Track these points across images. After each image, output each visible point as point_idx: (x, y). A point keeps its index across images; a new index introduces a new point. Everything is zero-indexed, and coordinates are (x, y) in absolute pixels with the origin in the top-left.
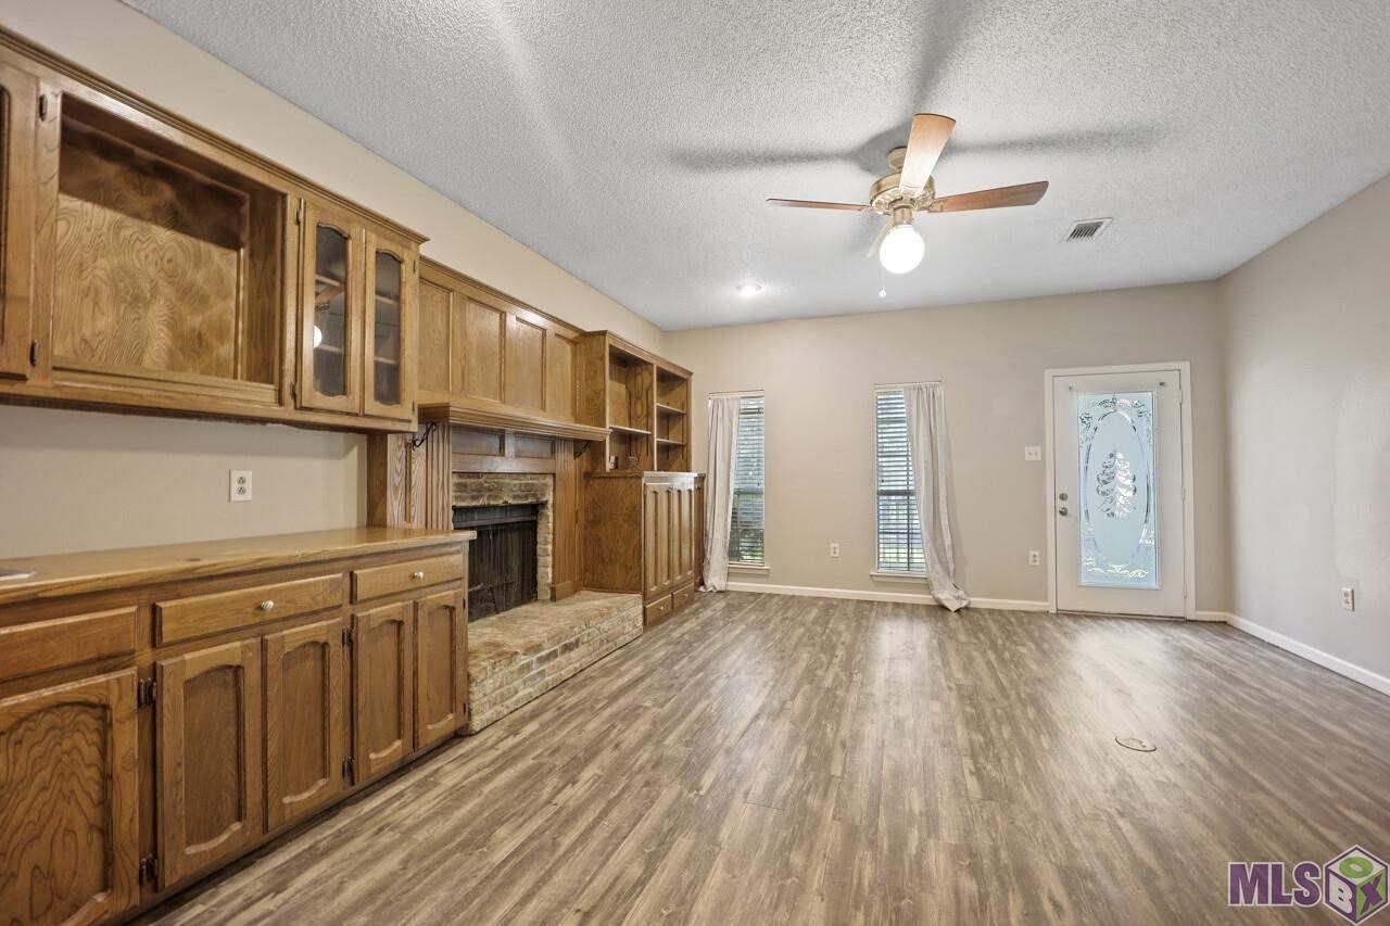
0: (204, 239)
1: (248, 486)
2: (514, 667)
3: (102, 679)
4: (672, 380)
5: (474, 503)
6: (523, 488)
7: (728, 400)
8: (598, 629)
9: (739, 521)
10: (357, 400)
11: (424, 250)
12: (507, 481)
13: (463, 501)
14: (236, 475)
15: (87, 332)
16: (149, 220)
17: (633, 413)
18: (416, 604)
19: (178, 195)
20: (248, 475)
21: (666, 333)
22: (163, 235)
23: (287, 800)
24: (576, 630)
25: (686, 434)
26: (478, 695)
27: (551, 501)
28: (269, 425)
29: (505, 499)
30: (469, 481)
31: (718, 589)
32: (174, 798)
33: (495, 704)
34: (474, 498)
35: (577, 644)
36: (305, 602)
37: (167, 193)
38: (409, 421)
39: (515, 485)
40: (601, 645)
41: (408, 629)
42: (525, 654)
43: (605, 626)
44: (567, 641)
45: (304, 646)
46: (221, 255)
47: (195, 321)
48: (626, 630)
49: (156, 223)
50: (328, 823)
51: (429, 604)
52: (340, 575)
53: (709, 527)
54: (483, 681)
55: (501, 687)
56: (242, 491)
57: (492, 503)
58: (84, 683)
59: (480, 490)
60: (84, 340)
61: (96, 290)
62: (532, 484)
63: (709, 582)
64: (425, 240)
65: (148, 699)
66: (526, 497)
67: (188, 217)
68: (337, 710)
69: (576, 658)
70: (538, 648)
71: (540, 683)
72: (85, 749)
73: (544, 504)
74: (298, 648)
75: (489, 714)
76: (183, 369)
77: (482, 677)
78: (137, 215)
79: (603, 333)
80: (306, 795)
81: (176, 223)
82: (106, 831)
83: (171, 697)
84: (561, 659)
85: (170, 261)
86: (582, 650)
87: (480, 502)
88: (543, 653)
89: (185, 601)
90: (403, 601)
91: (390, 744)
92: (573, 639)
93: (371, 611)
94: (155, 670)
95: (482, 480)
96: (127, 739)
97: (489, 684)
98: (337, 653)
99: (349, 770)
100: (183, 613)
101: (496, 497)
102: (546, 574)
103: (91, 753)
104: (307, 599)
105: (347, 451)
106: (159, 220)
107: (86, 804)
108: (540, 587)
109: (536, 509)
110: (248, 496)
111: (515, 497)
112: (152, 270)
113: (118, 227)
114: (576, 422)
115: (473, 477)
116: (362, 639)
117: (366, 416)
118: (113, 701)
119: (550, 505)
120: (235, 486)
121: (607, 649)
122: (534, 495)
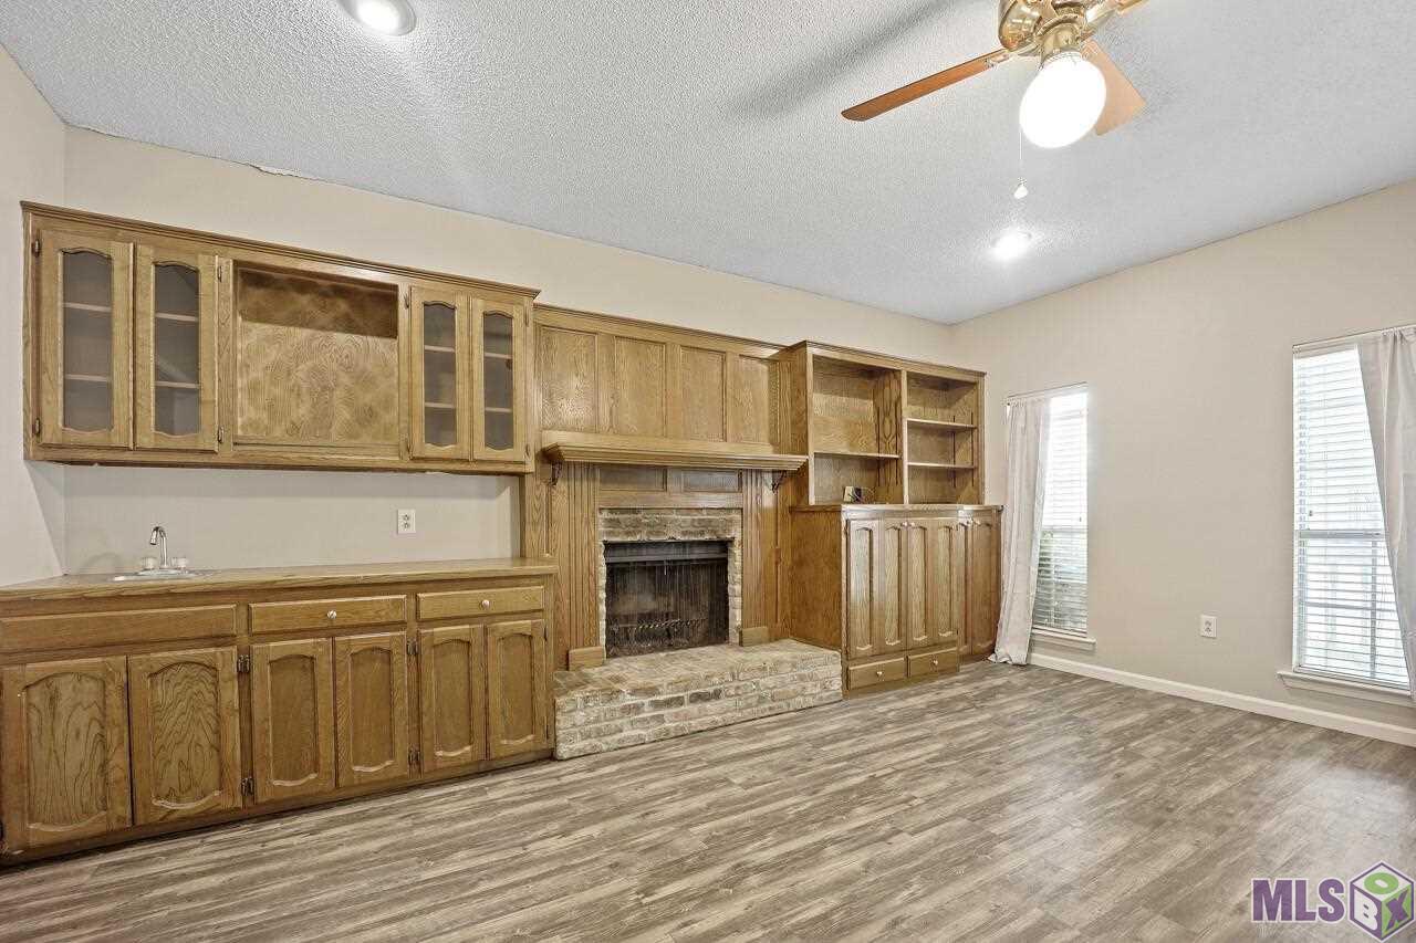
0: (372, 335)
1: (412, 522)
2: (616, 705)
3: (212, 650)
4: (950, 387)
5: (629, 539)
6: (696, 524)
7: (1033, 402)
8: (756, 684)
9: (1053, 569)
10: (466, 448)
11: (538, 300)
12: (674, 516)
13: (617, 536)
14: (402, 513)
15: (294, 417)
16: (331, 330)
17: (881, 435)
18: (485, 629)
19: (352, 306)
20: (412, 513)
21: (950, 327)
22: (341, 338)
23: (357, 768)
24: (716, 680)
25: (977, 453)
26: (563, 723)
27: (738, 537)
28: (428, 473)
29: (672, 535)
30: (621, 517)
31: (1015, 660)
32: (265, 742)
33: (589, 737)
34: (628, 533)
35: (717, 695)
36: (369, 616)
37: (343, 306)
38: (523, 463)
39: (684, 521)
40: (761, 700)
41: (476, 650)
42: (631, 694)
43: (769, 681)
44: (701, 690)
45: (373, 650)
46: (385, 344)
47: (368, 398)
48: (809, 691)
49: (337, 331)
50: (398, 797)
51: (501, 630)
52: (403, 597)
53: (1003, 577)
54: (571, 711)
55: (597, 720)
56: (407, 525)
57: (653, 539)
58: (204, 651)
59: (637, 525)
60: (293, 423)
61: (299, 387)
62: (710, 521)
63: (1001, 650)
64: (538, 292)
65: (244, 672)
66: (702, 533)
67: (359, 321)
68: (402, 706)
69: (713, 711)
70: (652, 691)
71: (656, 728)
72: (207, 695)
73: (731, 541)
74: (365, 650)
75: (580, 745)
76: (356, 436)
77: (568, 708)
78: (322, 328)
79: (803, 344)
80: (373, 770)
81: (351, 327)
82: (218, 749)
83: (260, 670)
84: (687, 707)
85: (347, 357)
86: (724, 703)
87: (637, 538)
88: (661, 698)
89: (267, 604)
90: (470, 624)
91: (461, 747)
92: (711, 690)
93: (436, 630)
94: (249, 651)
95: (639, 516)
96: (231, 694)
97: (580, 717)
98: (401, 661)
99: (416, 759)
100: (265, 614)
101: (658, 533)
102: (736, 616)
103: (210, 698)
104: (372, 613)
105: (500, 492)
106: (341, 328)
107: (209, 733)
108: (732, 630)
109: (725, 545)
110: (413, 529)
111: (684, 534)
112: (334, 366)
113: (312, 339)
114: (775, 452)
115: (627, 513)
116: (426, 652)
117: (475, 461)
118: (219, 665)
119: (736, 543)
120: (402, 522)
121: (770, 709)
122: (715, 532)
